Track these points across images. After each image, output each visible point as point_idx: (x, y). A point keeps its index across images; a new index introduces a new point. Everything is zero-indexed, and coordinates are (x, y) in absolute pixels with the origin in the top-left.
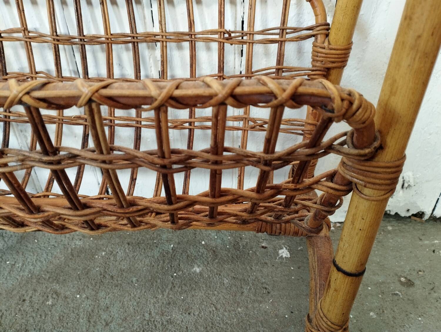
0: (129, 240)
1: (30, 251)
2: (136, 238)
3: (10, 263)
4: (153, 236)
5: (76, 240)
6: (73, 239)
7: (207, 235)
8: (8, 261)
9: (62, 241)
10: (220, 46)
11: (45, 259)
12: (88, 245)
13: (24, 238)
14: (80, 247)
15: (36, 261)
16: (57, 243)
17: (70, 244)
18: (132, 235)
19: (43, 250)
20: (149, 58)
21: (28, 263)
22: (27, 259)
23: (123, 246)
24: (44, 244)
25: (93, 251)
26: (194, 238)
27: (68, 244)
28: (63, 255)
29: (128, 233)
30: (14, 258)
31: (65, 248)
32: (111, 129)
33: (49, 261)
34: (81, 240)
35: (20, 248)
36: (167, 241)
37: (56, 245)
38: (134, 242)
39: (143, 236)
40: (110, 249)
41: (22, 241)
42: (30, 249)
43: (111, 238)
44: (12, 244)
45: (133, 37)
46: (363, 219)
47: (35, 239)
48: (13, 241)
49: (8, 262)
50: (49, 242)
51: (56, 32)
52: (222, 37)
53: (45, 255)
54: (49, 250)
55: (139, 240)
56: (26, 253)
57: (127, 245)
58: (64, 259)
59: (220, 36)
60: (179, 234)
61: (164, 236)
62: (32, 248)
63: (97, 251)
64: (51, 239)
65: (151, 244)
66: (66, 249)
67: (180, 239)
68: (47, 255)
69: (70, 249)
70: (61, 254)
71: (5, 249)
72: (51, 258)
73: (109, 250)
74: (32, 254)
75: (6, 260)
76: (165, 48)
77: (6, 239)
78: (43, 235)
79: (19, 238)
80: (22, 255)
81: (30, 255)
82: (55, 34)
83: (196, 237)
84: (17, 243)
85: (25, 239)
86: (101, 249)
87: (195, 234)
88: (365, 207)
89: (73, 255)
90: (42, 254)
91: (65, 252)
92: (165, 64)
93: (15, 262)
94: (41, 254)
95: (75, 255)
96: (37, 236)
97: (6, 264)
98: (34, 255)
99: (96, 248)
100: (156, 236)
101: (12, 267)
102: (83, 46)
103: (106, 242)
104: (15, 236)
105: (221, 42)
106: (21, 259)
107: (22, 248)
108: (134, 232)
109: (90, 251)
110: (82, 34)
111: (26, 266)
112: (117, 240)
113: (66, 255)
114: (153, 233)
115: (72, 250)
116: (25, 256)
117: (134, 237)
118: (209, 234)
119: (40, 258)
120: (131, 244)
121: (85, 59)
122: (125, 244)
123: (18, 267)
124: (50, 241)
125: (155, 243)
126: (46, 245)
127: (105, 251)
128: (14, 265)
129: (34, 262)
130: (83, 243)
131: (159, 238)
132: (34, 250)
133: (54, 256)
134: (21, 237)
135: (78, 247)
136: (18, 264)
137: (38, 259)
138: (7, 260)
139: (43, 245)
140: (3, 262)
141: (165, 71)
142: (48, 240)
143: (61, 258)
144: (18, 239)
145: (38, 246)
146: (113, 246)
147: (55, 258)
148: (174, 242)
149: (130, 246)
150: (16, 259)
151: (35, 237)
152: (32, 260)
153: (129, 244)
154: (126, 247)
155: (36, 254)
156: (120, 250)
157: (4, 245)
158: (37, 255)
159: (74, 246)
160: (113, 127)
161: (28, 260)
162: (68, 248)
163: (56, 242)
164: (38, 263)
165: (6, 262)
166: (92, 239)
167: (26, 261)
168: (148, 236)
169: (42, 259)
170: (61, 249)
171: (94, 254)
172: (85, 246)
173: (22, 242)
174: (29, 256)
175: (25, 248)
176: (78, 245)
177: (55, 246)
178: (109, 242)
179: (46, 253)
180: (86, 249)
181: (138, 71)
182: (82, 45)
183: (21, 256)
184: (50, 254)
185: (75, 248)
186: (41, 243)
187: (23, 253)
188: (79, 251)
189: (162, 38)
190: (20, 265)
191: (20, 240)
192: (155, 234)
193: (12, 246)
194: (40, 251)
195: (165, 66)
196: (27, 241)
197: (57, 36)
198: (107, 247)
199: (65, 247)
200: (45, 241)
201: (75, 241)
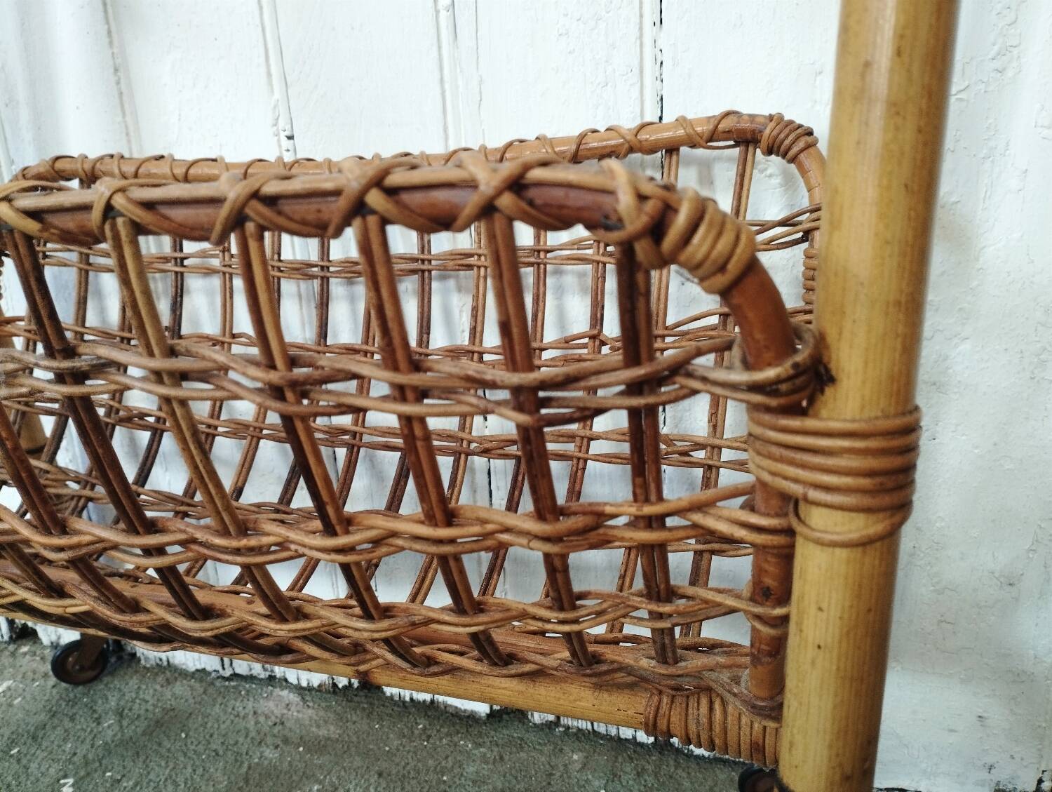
0: (385, 765)
1: (162, 756)
2: (403, 763)
3: (111, 777)
4: (443, 763)
5: (268, 746)
6: (260, 743)
7: (582, 783)
8: (110, 771)
9: (237, 743)
10: (597, 272)
11: (186, 779)
12: (290, 762)
13: (162, 726)
14: (270, 764)
15: (166, 779)
16: (225, 747)
17: (250, 754)
18: (395, 755)
19: (189, 758)
20: (461, 311)
21: (148, 783)
22: (149, 773)
23: (366, 777)
24: (196, 746)
25: (295, 778)
26: (544, 784)
27: (247, 754)
28: (226, 778)
29: (387, 749)
30: (124, 767)
31: (236, 760)
32: (352, 452)
33: (192, 784)
34: (277, 747)
35: (145, 746)
36: (474, 782)
37: (221, 753)
38: (394, 772)
39: (419, 761)
40: (334, 779)
41: (154, 731)
42: (163, 751)
43: (345, 752)
44: (132, 734)
45: (423, 261)
46: (820, 609)
47: (182, 731)
48: (138, 729)
49: (109, 774)
50: (209, 743)
51: (279, 255)
52: (601, 251)
53: (190, 770)
54: (203, 760)
55: (408, 768)
56: (154, 759)
57: (376, 776)
58: (226, 786)
59: (596, 250)
60: (510, 769)
61: (471, 769)
62: (169, 750)
63: (304, 779)
64: (215, 736)
65: (434, 783)
66: (239, 763)
67: (509, 782)
68: (194, 770)
69: (246, 765)
70: (224, 775)
71: (114, 744)
72: (198, 780)
73: (331, 782)
74: (163, 764)
75: (107, 768)
76: (482, 280)
77: (125, 723)
78: (201, 725)
79: (152, 723)
80: (144, 762)
81: (160, 766)
82: (276, 257)
83: (549, 784)
84: (144, 733)
85: (163, 729)
86: (313, 775)
87: (551, 774)
88: (820, 569)
89: (247, 781)
90: (185, 768)
91: (235, 770)
92: (480, 313)
93: (124, 776)
94: (182, 766)
95: (251, 782)
96: (190, 725)
97: (104, 776)
98: (167, 767)
99: (304, 773)
100: (450, 764)
101: (112, 785)
102: (325, 280)
103: (331, 762)
104: (146, 719)
105: (598, 262)
106: (137, 770)
107: (150, 745)
108: (401, 748)
109: (287, 777)
110: (325, 257)
111: (141, 788)
112: (358, 762)
113: (233, 778)
114: (447, 757)
115: (249, 768)
116: (147, 766)
117: (397, 760)
118: (587, 781)
119: (177, 775)
120: (385, 775)
121: (325, 307)
122: (372, 773)
123: (125, 788)
124: (212, 741)
125: (445, 782)
126: (201, 748)
127: (320, 782)
128: (119, 781)
129: (161, 783)
130: (280, 755)
131: (457, 770)
132: (171, 755)
133: (207, 776)
134: (157, 722)
135: (266, 763)
136: (128, 782)
137: (171, 777)
138: (110, 767)
139: (193, 747)
140: (99, 772)
141: (479, 329)
142: (207, 737)
143: (221, 783)
144: (149, 726)
145: (184, 748)
146: (343, 773)
147: (208, 780)
148: (490, 787)
149: (381, 780)
150: (128, 769)
151: (184, 726)
152: (158, 776)
153: (380, 775)
154: (372, 781)
155: (171, 765)
156: (356, 785)
157: (115, 735)
158: (174, 768)
159: (256, 760)
160: (355, 449)
161: (152, 776)
162: (242, 763)
163: (223, 743)
164: (169, 786)
165: (104, 773)
166: (301, 749)
167: (147, 776)
168: (431, 762)
169: (180, 780)
170: (227, 762)
171: (294, 785)
172: (281, 763)
173: (154, 734)
174: (157, 768)
175: (155, 747)
176: (266, 759)
177: (217, 754)
178: (337, 763)
179: (193, 765)
180: (281, 772)
181: (424, 331)
182: (322, 278)
183: (140, 764)
184: (201, 769)
185: (258, 764)
186: (192, 742)
187: (147, 757)
188: (264, 772)
189: (479, 259)
190: (131, 783)
191: (151, 728)
192: (450, 758)
193: (131, 738)
194: (182, 759)
195: (479, 318)
196: (164, 732)
197: (280, 260)
198: (329, 774)
199: (239, 758)
200: (201, 739)
201: (265, 748)
